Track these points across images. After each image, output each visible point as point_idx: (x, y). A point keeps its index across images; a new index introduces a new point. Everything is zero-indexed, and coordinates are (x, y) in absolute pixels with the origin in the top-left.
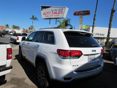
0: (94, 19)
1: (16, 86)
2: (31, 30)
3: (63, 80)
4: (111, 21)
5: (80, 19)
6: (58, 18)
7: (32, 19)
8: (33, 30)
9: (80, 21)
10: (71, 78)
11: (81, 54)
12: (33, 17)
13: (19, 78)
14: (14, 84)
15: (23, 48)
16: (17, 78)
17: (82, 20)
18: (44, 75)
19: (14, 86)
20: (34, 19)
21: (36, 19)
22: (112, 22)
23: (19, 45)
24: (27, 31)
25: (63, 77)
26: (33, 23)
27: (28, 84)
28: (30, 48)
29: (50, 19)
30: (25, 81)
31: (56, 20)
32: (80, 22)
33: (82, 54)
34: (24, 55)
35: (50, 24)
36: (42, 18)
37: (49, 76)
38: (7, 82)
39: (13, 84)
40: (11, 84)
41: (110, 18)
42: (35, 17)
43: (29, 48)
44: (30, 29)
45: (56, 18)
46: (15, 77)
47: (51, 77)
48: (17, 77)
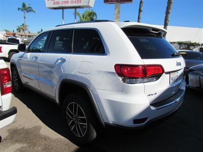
0: (140, 11)
1: (25, 145)
2: (22, 33)
3: (132, 125)
4: (167, 13)
5: (115, 9)
6: (79, 7)
7: (22, 10)
8: (26, 32)
9: (115, 14)
10: (146, 118)
11: (161, 72)
12: (24, 5)
13: (25, 128)
14: (19, 142)
15: (22, 66)
16: (23, 129)
17: (119, 12)
18: (85, 117)
19: (21, 145)
20: (25, 10)
21: (30, 10)
22: (169, 15)
23: (11, 61)
24: (14, 35)
25: (131, 120)
26: (25, 17)
27: (49, 138)
28: (40, 65)
29: (63, 8)
30: (41, 132)
31: (76, 10)
32: (115, 16)
33: (163, 71)
34: (24, 80)
35: (63, 18)
36: (47, 6)
37: (100, 119)
38: (3, 138)
39: (17, 141)
40: (14, 143)
41: (167, 8)
42: (29, 6)
43: (39, 67)
44: (19, 30)
45: (75, 8)
46: (17, 126)
47: (103, 120)
48: (21, 127)
